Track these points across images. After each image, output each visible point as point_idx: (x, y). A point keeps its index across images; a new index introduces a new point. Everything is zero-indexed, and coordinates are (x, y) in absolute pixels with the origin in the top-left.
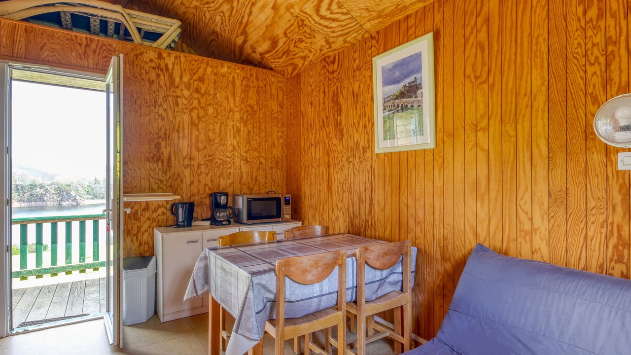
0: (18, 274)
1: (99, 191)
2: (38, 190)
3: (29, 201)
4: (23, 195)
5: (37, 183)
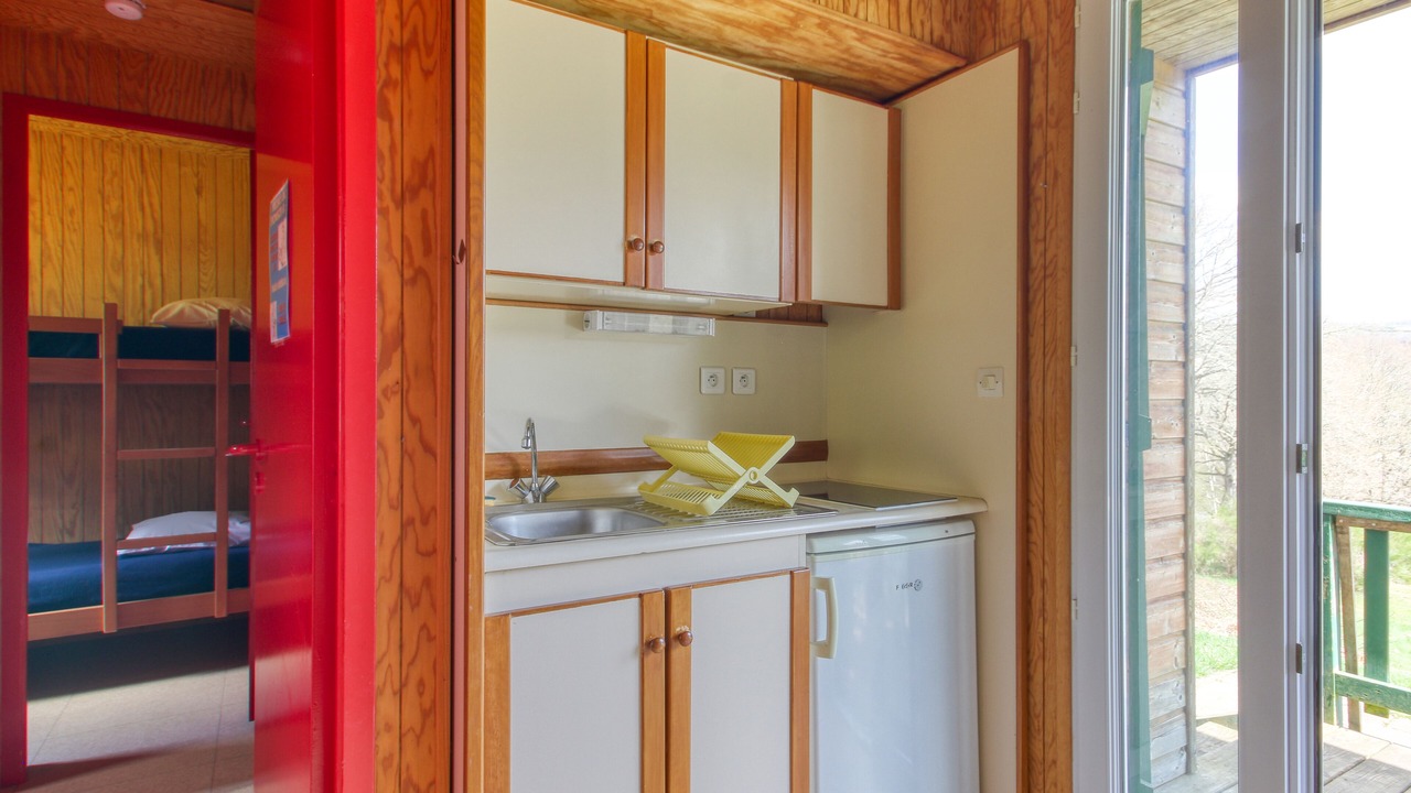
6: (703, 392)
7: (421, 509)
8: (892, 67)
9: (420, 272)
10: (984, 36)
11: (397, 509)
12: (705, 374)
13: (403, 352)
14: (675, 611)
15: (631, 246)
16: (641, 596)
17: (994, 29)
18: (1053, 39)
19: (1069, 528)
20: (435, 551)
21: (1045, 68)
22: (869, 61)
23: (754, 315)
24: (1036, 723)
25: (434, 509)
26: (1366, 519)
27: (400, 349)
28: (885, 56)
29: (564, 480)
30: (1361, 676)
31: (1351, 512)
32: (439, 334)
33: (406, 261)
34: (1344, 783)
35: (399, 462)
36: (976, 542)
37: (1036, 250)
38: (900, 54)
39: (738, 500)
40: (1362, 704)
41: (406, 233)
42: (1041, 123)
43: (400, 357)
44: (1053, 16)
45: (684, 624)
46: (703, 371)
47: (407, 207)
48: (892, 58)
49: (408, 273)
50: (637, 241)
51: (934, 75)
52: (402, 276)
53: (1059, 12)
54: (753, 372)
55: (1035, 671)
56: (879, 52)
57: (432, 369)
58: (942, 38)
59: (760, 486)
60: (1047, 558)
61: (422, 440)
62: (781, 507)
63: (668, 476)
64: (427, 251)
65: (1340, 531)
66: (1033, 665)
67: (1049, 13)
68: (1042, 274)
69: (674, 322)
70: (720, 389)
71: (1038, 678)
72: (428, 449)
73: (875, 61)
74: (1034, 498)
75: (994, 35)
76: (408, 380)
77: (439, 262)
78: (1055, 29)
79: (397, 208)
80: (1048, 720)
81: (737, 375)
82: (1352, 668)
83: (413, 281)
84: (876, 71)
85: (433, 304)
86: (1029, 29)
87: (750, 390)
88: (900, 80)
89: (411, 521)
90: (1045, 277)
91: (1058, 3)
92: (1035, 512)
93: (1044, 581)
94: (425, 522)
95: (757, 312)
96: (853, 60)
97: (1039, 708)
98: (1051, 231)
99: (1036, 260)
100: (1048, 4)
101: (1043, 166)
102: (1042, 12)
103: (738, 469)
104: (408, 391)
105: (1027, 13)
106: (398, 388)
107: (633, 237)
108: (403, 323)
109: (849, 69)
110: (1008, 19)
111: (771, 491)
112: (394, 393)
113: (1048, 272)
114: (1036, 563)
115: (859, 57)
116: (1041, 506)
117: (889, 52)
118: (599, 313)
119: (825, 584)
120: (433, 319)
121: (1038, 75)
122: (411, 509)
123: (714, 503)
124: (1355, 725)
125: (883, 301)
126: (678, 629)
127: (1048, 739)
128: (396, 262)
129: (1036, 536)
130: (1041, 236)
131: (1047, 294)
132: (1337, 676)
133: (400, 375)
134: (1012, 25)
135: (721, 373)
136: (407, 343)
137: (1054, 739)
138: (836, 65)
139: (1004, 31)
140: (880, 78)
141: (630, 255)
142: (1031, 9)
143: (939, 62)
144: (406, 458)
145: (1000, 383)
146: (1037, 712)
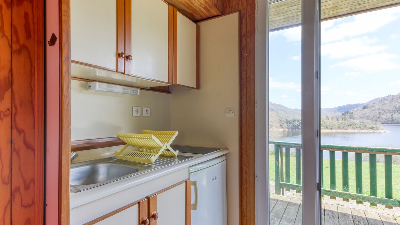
0: (327, 193)
1: (329, 124)
2: (296, 123)
3: (292, 128)
4: (290, 125)
5: (296, 119)
6: (133, 115)
7: (25, 182)
8: (201, 10)
9: (24, 47)
10: (226, 7)
11: (7, 184)
12: (134, 109)
13: (12, 92)
14: (151, 206)
15: (119, 55)
16: (139, 203)
17: (229, 6)
18: (248, 12)
19: (254, 156)
20: (33, 203)
21: (246, 20)
22: (195, 6)
23: (149, 88)
24: (244, 215)
25: (33, 180)
26: (286, 146)
27: (10, 90)
28: (200, 6)
29: (80, 153)
30: (285, 182)
31: (283, 144)
32: (36, 83)
33: (14, 39)
34: (288, 210)
35: (9, 156)
36: (226, 162)
37: (244, 73)
38: (205, 6)
39: (162, 156)
40: (285, 189)
41: (14, 23)
42: (245, 35)
43: (10, 95)
44: (248, 5)
45: (154, 211)
46: (133, 108)
47: (15, 8)
48: (202, 7)
49: (15, 47)
50: (122, 53)
51: (211, 16)
52: (11, 47)
53: (250, 4)
54: (149, 109)
55: (243, 199)
56: (199, 4)
57: (32, 103)
58: (216, 5)
59: (168, 150)
60: (247, 165)
61: (25, 142)
62: (173, 157)
63: (125, 148)
64: (28, 36)
65: (281, 149)
66: (243, 197)
67: (247, 3)
68: (245, 81)
69: (124, 89)
70: (139, 115)
71: (244, 201)
72: (29, 147)
73: (196, 7)
74: (243, 147)
75: (230, 8)
76: (16, 108)
77: (36, 44)
78: (249, 9)
79: (8, 7)
80: (248, 213)
81: (145, 109)
82: (283, 181)
83: (19, 52)
84: (195, 11)
85: (32, 66)
86: (241, 8)
87: (149, 115)
88: (201, 16)
89: (18, 189)
90: (246, 81)
91: (250, 1)
92: (244, 152)
93: (246, 172)
94: (27, 188)
95: (150, 88)
96: (190, 4)
97: (245, 209)
98: (248, 68)
99: (243, 76)
100: (247, 1)
101: (246, 49)
102: (245, 3)
103: (161, 144)
104: (15, 114)
105: (240, 3)
106: (8, 113)
107: (120, 52)
108: (12, 75)
109: (188, 8)
110: (234, 3)
111: (171, 152)
112: (7, 116)
113: (248, 80)
114: (244, 167)
115: (193, 4)
116: (245, 149)
117: (202, 5)
118: (97, 83)
119: (194, 184)
120: (32, 75)
121: (244, 21)
122: (17, 181)
123: (154, 159)
124: (283, 194)
125: (195, 87)
126: (152, 213)
127: (248, 219)
128: (7, 38)
129: (244, 159)
130: (245, 69)
131: (247, 87)
132: (281, 183)
133: (10, 105)
134: (235, 5)
135: (139, 109)
136: (15, 87)
137: (250, 218)
138: (184, 5)
139: (233, 7)
140: (195, 13)
141: (119, 59)
142: (241, 2)
143: (214, 12)
144: (14, 153)
145: (233, 113)
146: (244, 211)
